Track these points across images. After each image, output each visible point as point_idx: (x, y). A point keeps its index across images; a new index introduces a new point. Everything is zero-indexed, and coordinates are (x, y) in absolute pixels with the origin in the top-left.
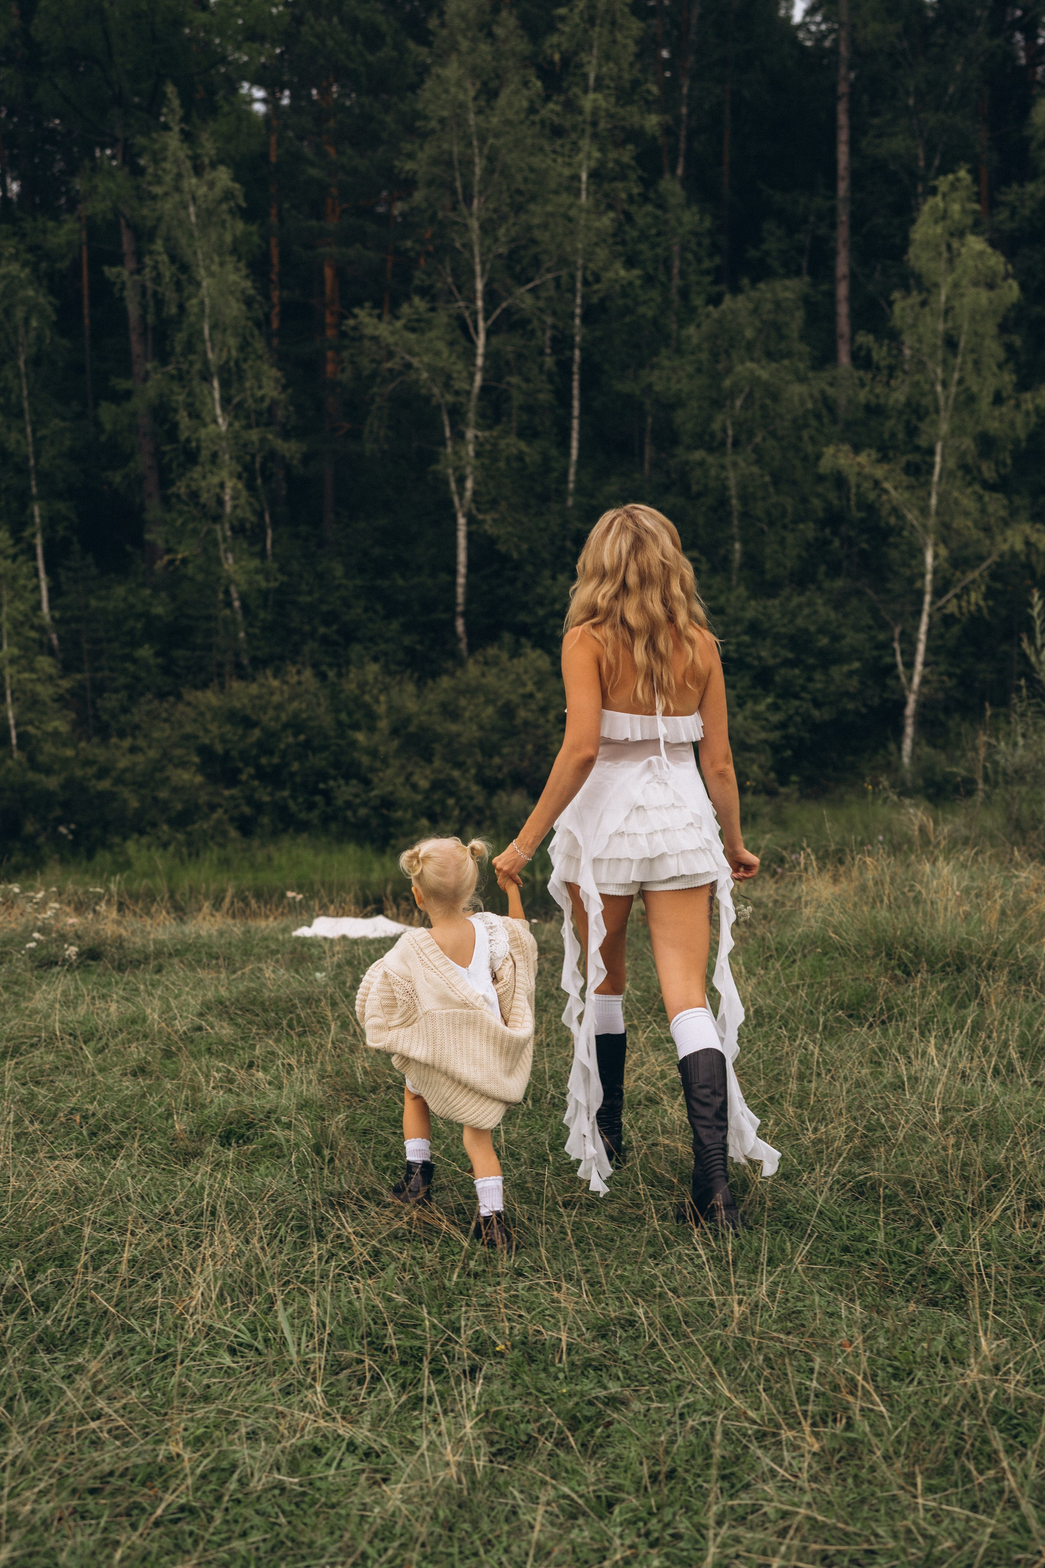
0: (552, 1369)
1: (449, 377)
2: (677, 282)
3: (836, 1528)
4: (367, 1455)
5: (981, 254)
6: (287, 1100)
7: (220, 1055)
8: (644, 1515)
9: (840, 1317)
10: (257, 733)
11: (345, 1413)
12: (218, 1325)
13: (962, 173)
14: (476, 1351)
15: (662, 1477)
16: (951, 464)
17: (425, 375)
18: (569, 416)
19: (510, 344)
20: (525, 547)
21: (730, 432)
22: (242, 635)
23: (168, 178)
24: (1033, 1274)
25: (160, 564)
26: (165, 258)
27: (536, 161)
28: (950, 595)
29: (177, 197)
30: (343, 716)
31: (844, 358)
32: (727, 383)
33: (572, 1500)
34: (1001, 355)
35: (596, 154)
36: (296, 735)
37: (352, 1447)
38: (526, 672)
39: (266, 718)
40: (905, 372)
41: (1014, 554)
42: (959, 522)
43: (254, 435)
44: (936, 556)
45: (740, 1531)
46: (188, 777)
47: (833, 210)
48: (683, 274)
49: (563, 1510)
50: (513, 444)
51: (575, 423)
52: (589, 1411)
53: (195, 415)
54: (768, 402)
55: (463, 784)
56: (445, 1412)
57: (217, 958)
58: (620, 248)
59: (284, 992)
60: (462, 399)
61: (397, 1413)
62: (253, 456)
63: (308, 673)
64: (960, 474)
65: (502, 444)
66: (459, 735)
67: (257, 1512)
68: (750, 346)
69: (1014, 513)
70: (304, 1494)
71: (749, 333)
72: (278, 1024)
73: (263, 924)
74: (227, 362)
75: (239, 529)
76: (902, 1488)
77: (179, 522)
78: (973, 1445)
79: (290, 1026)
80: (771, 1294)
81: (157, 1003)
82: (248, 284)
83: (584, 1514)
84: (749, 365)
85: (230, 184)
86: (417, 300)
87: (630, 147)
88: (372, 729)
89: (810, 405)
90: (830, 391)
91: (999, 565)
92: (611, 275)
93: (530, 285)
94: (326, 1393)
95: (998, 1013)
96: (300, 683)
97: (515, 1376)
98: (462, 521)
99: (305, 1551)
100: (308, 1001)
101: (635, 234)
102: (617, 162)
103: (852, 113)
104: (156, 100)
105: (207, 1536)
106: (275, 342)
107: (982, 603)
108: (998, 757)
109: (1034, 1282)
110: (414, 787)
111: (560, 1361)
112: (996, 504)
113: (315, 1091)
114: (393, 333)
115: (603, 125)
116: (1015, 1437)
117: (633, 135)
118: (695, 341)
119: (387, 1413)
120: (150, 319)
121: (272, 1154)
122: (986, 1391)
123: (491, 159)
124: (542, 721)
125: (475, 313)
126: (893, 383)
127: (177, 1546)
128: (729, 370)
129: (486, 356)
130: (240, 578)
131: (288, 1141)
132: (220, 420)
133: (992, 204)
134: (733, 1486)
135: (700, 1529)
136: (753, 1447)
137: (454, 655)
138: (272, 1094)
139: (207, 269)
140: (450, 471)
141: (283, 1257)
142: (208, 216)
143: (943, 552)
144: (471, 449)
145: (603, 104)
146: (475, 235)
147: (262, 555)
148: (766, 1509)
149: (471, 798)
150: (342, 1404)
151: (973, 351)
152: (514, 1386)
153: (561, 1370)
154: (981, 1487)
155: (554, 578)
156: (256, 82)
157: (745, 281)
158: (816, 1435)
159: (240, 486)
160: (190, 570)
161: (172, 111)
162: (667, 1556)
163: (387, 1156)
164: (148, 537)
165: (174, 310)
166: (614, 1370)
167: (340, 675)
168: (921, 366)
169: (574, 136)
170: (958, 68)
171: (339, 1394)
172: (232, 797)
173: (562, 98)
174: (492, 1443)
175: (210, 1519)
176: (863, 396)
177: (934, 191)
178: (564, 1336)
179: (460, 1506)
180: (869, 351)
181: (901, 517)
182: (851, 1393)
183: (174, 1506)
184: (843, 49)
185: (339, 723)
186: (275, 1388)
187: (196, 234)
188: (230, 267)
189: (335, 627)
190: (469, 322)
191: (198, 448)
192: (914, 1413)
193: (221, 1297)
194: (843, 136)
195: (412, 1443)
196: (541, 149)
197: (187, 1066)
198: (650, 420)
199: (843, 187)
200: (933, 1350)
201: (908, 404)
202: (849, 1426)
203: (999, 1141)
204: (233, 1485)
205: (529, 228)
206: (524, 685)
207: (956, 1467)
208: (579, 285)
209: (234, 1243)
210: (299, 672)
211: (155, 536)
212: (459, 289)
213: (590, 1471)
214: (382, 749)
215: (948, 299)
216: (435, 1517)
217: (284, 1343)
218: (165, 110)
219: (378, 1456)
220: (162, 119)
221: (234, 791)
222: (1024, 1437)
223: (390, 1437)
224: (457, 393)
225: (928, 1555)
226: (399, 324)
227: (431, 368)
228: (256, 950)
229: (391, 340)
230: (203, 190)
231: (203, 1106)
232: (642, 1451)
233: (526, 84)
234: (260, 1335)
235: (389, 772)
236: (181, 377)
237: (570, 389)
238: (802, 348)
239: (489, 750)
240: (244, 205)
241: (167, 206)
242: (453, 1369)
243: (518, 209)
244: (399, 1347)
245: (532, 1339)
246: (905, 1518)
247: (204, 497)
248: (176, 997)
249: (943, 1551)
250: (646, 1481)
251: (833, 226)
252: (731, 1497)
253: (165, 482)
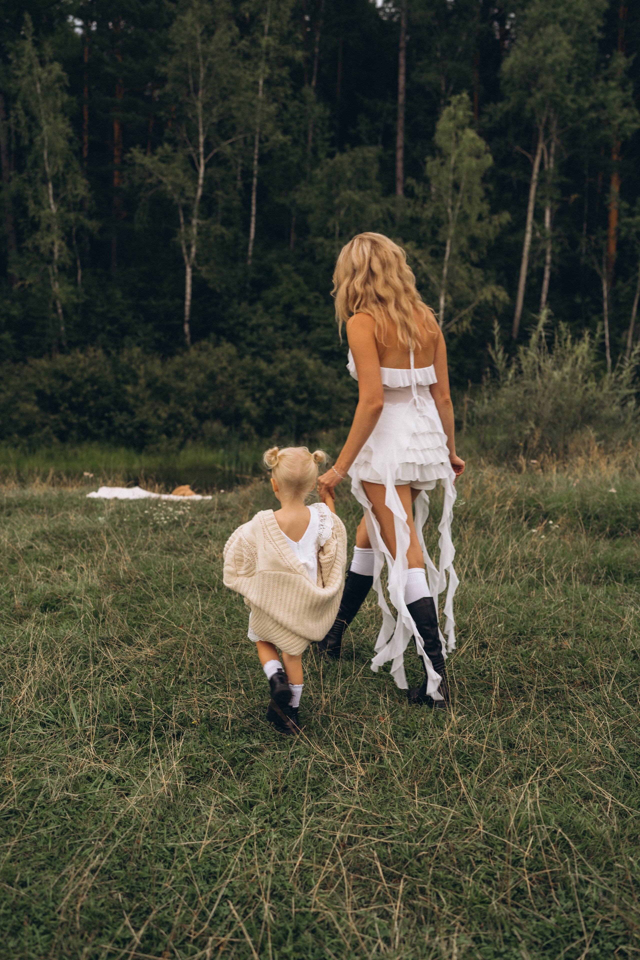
0: (222, 734)
1: (183, 189)
2: (311, 144)
3: (372, 815)
4: (117, 781)
5: (473, 139)
6: (80, 587)
7: (42, 562)
8: (270, 811)
9: (379, 704)
10: (70, 384)
11: (106, 759)
12: (35, 711)
13: (465, 95)
14: (181, 724)
15: (280, 790)
16: (455, 251)
17: (170, 188)
18: (250, 215)
19: (218, 173)
20: (223, 286)
21: (338, 228)
22: (63, 328)
23: (25, 67)
24: (482, 682)
25: (16, 286)
26: (22, 112)
27: (234, 72)
28: (453, 322)
29: (29, 78)
30: (120, 376)
31: (400, 192)
32: (337, 201)
33: (230, 803)
34: (482, 193)
35: (268, 71)
36: (92, 386)
37: (109, 777)
38: (223, 355)
39: (76, 376)
40: (432, 201)
41: (487, 302)
42: (458, 283)
43: (72, 216)
44: (446, 301)
45: (321, 818)
46: (30, 407)
47: (395, 111)
48: (314, 140)
49: (225, 809)
50: (218, 229)
51: (253, 219)
52: (242, 756)
53: (38, 203)
54: (358, 213)
55: (186, 416)
56: (162, 757)
57: (43, 508)
58: (279, 124)
59: (81, 528)
60: (191, 202)
61: (135, 758)
62: (71, 228)
63: (100, 352)
64: (459, 257)
65: (213, 228)
66: (184, 389)
67: (54, 813)
68: (349, 182)
69: (487, 280)
70: (81, 802)
71: (349, 175)
72: (76, 545)
73: (70, 490)
74: (57, 173)
75: (62, 269)
76: (407, 794)
77: (27, 263)
78: (445, 770)
79: (83, 547)
80: (343, 693)
81: (6, 532)
82: (70, 130)
83: (236, 811)
84: (349, 192)
85: (61, 73)
86: (166, 145)
87: (287, 68)
88: (136, 384)
89: (380, 216)
90: (392, 209)
91: (479, 307)
92: (274, 138)
93: (230, 141)
94: (96, 747)
95: (469, 545)
96: (95, 357)
97: (202, 737)
98: (189, 270)
99: (80, 833)
100: (94, 533)
101: (288, 116)
102: (279, 76)
103: (407, 58)
104: (18, 22)
105: (24, 826)
106: (85, 164)
107: (469, 327)
108: (474, 409)
109: (481, 686)
110: (159, 417)
111: (227, 729)
112: (478, 274)
113: (96, 582)
114: (153, 163)
115: (272, 55)
116: (468, 766)
117: (288, 62)
118: (320, 177)
119: (130, 758)
120: (13, 146)
121: (70, 617)
122: (452, 742)
123: (210, 69)
124: (231, 382)
125: (198, 155)
126: (426, 206)
127: (7, 833)
128: (338, 194)
129: (205, 179)
130: (63, 297)
131: (79, 610)
132: (53, 207)
133: (480, 113)
134: (318, 794)
135: (299, 817)
136: (330, 773)
137: (183, 344)
138: (71, 584)
139: (47, 120)
140: (183, 242)
141: (74, 674)
142: (47, 90)
143: (450, 299)
144: (195, 230)
145: (272, 43)
146: (200, 110)
147: (75, 284)
148: (335, 806)
149: (190, 424)
150: (105, 753)
151: (468, 191)
152: (201, 743)
153: (227, 734)
154: (449, 793)
155: (239, 304)
156: (77, 15)
157: (347, 146)
158: (363, 767)
159: (63, 244)
160: (34, 290)
161: (28, 29)
162: (281, 832)
163: (135, 618)
164: (10, 271)
165: (26, 142)
166: (256, 734)
167: (118, 353)
168: (440, 197)
169: (256, 60)
170: (464, 38)
171: (102, 748)
172: (55, 420)
173: (250, 38)
174: (188, 774)
175: (26, 817)
176: (409, 212)
177: (449, 103)
178: (230, 715)
179: (168, 808)
180: (413, 188)
181: (427, 279)
182: (383, 744)
183: (6, 810)
184: (403, 23)
185: (117, 380)
186: (66, 745)
187: (41, 100)
188: (59, 120)
189: (116, 326)
190: (196, 159)
191: (39, 222)
192: (415, 754)
193: (38, 695)
194: (402, 70)
195: (143, 774)
196: (238, 66)
197: (23, 568)
198: (294, 219)
199: (401, 98)
200: (427, 721)
201: (433, 218)
202: (381, 761)
203: (466, 612)
204: (40, 798)
205: (230, 109)
206: (221, 362)
207: (436, 783)
208: (257, 143)
209: (46, 665)
210: (95, 351)
211: (13, 270)
212: (190, 140)
213: (241, 788)
214: (141, 396)
215: (455, 163)
216: (154, 814)
217: (73, 720)
218: (23, 28)
219: (124, 781)
220: (22, 33)
221: (56, 416)
222: (472, 766)
223: (131, 771)
224: (188, 199)
225: (419, 829)
226: (156, 158)
227: (173, 184)
228: (65, 505)
229: (151, 167)
230: (45, 75)
231: (32, 590)
232: (269, 777)
233: (230, 29)
234: (60, 716)
235: (145, 408)
236: (30, 181)
237: (250, 200)
238: (377, 184)
239: (201, 397)
240: (68, 85)
241: (24, 83)
242: (168, 733)
243: (224, 98)
244: (138, 722)
245: (212, 717)
246: (408, 810)
247: (42, 250)
248: (19, 529)
249: (427, 827)
250: (271, 792)
251: (396, 119)
252: (317, 800)
253: (20, 240)
